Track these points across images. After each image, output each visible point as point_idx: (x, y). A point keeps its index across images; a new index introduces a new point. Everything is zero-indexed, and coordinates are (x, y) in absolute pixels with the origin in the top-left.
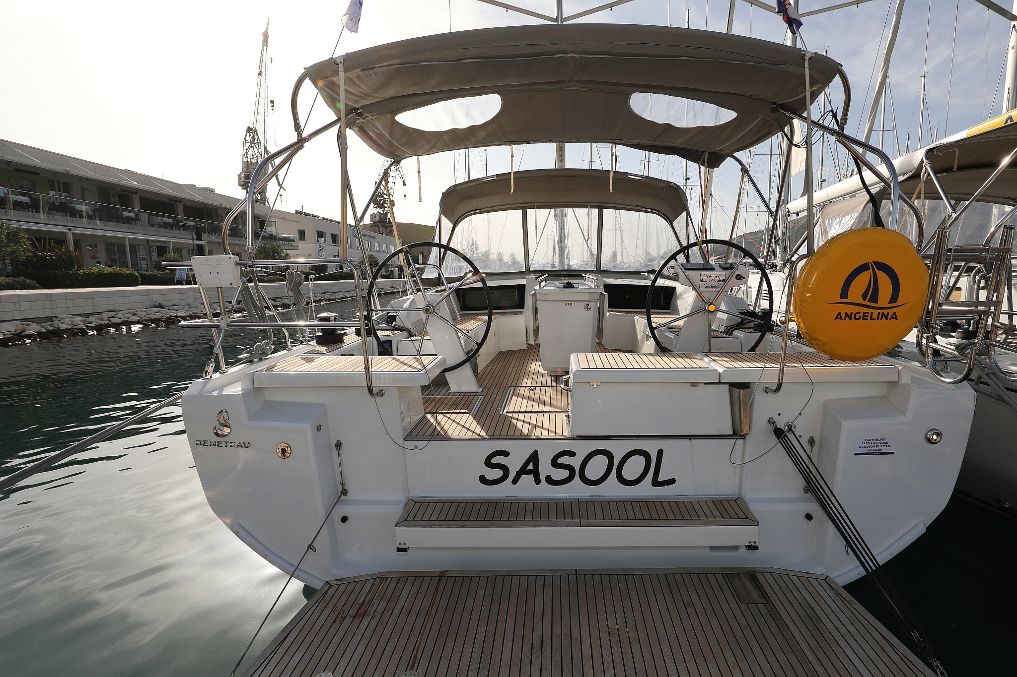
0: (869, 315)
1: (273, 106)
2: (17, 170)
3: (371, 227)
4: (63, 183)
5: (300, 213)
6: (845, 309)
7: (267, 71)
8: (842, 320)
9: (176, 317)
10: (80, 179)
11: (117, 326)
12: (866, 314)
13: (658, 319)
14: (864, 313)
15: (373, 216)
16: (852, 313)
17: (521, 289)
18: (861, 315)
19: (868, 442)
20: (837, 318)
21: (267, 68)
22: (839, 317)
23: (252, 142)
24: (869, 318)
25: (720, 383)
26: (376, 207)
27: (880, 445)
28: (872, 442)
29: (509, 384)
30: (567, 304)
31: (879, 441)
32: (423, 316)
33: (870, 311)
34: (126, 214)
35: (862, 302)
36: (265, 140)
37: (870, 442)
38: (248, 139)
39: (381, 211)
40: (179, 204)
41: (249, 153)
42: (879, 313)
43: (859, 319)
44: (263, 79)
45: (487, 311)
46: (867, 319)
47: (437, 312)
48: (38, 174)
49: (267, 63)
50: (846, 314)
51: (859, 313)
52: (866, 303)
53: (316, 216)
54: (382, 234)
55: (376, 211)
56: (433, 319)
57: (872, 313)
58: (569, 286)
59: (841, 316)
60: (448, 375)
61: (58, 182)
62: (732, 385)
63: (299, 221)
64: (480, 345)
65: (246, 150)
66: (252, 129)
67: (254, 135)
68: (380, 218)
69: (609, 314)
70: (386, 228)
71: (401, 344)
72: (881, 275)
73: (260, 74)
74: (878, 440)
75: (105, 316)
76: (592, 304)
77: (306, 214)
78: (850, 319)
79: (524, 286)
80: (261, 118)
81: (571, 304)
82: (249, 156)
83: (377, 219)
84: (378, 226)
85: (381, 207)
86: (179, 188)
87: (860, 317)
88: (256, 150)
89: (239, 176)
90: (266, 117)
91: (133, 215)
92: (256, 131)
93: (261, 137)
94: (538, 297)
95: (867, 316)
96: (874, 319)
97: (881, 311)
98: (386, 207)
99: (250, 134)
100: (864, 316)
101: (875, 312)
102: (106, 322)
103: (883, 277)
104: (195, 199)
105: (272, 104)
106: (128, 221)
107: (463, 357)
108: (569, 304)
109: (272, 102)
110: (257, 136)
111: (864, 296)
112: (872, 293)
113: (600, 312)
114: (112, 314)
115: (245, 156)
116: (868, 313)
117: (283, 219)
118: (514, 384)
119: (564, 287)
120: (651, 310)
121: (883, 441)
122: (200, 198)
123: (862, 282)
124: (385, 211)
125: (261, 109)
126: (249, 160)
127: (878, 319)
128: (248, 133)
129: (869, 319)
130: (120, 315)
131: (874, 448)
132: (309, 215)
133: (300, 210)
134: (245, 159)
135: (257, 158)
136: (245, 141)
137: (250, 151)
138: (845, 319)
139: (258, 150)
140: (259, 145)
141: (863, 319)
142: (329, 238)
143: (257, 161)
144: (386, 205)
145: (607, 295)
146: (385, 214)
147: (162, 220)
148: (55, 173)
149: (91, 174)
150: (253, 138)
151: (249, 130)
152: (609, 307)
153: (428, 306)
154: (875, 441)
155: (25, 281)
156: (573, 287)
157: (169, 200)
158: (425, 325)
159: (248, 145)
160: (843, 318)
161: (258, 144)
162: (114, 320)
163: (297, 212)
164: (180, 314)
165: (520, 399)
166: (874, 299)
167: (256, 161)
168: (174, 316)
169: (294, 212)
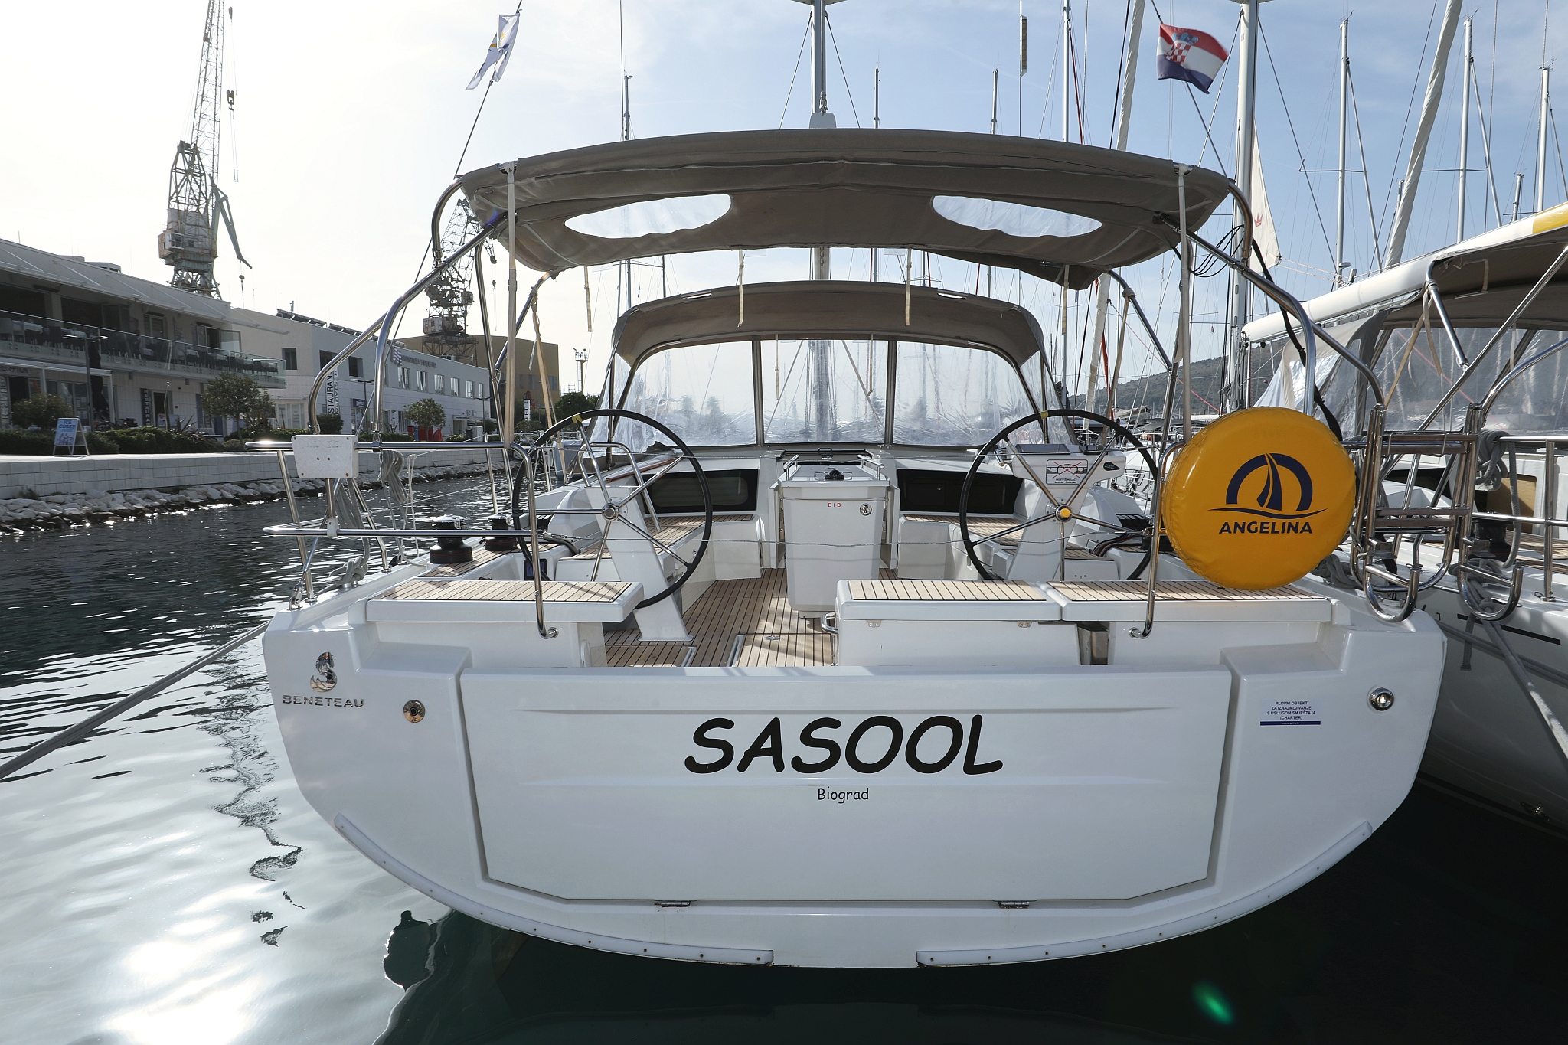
0: (1270, 526)
1: (231, 103)
3: (424, 343)
5: (287, 315)
6: (1233, 518)
7: (220, 32)
8: (1230, 532)
9: (62, 516)
12: (1265, 525)
13: (981, 530)
14: (1262, 524)
15: (429, 323)
16: (1244, 523)
17: (751, 476)
18: (1259, 526)
19: (1281, 706)
20: (1222, 530)
21: (220, 27)
22: (1225, 528)
23: (188, 172)
24: (1270, 530)
25: (1061, 622)
26: (436, 304)
27: (1299, 711)
28: (1287, 706)
29: (737, 629)
30: (833, 505)
31: (1297, 706)
32: (602, 521)
33: (1271, 520)
35: (1258, 508)
36: (215, 168)
37: (1284, 706)
38: (181, 165)
39: (446, 312)
40: (53, 295)
41: (182, 194)
42: (1284, 524)
43: (1256, 531)
44: (212, 50)
45: (704, 514)
46: (1267, 532)
47: (623, 515)
49: (221, 19)
50: (1236, 525)
51: (1256, 523)
52: (1264, 509)
53: (319, 322)
54: (449, 358)
55: (436, 312)
56: (617, 526)
57: (1274, 524)
58: (836, 476)
59: (1228, 527)
60: (641, 616)
62: (1080, 625)
63: (287, 333)
64: (691, 568)
65: (177, 187)
66: (188, 146)
67: (193, 159)
68: (443, 327)
69: (901, 520)
70: (456, 346)
71: (560, 565)
72: (1284, 473)
73: (206, 39)
74: (1296, 703)
76: (873, 505)
77: (299, 318)
78: (1243, 532)
79: (756, 471)
80: (206, 126)
81: (839, 505)
82: (182, 200)
83: (437, 328)
84: (438, 342)
85: (446, 304)
86: (55, 263)
87: (1256, 528)
88: (195, 187)
89: (161, 238)
90: (217, 123)
92: (196, 151)
93: (206, 162)
94: (785, 493)
95: (1268, 528)
96: (1278, 532)
97: (1287, 521)
98: (455, 305)
99: (184, 156)
100: (1262, 527)
101: (1279, 523)
103: (1287, 476)
104: (88, 286)
105: (230, 99)
107: (663, 587)
108: (836, 505)
110: (199, 159)
111: (1261, 500)
112: (1272, 497)
113: (886, 518)
115: (174, 200)
116: (1268, 523)
117: (256, 327)
118: (744, 630)
119: (828, 478)
120: (968, 515)
121: (1303, 706)
122: (95, 285)
123: (1257, 480)
124: (454, 313)
126: (182, 207)
127: (1283, 532)
128: (180, 155)
129: (1270, 532)
131: (1288, 715)
132: (304, 319)
133: (288, 309)
134: (174, 205)
135: (198, 203)
136: (174, 170)
137: (183, 190)
138: (1235, 532)
139: (199, 187)
140: (203, 178)
141: (1262, 532)
143: (198, 209)
144: (455, 301)
145: (898, 492)
146: (452, 319)
147: (22, 326)
150: (191, 163)
151: (183, 147)
152: (902, 509)
153: (610, 506)
154: (1291, 706)
156: (842, 478)
157: (36, 286)
158: (604, 537)
159: (180, 177)
160: (1232, 530)
161: (201, 177)
163: (283, 314)
164: (69, 511)
165: (756, 649)
166: (1276, 503)
167: (195, 209)
168: (59, 515)
169: (274, 313)
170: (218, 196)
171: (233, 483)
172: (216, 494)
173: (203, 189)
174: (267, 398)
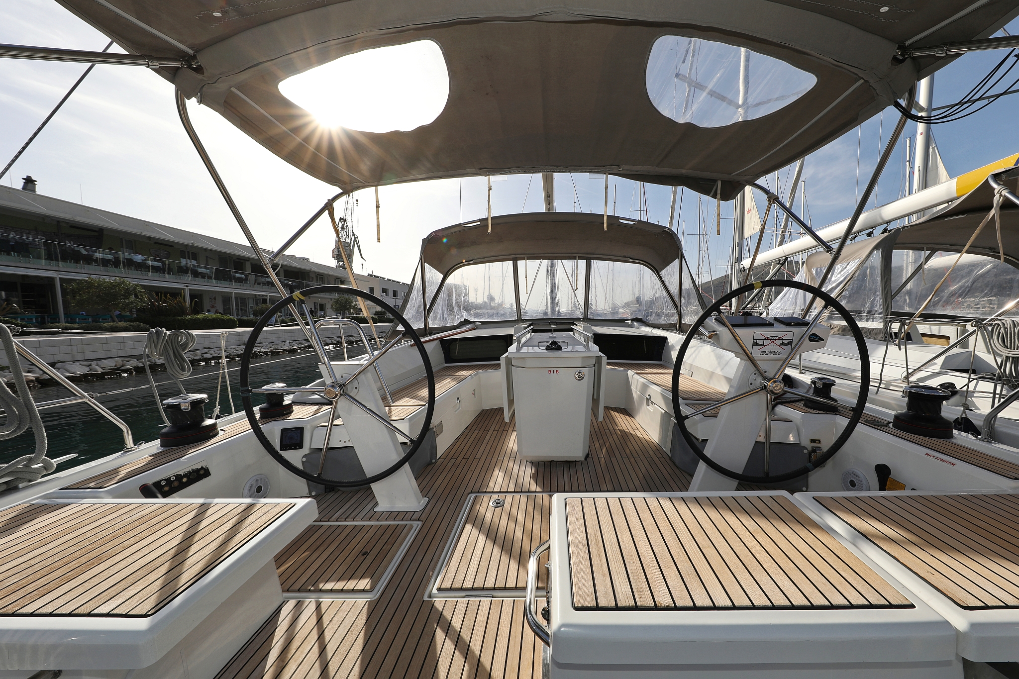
2: (155, 243)
4: (192, 253)
5: (371, 276)
10: (206, 250)
11: (207, 360)
34: (238, 275)
36: (353, 227)
48: (173, 246)
53: (383, 278)
61: (188, 252)
63: (370, 282)
75: (199, 352)
77: (375, 276)
80: (349, 212)
88: (345, 233)
89: (333, 251)
90: (352, 210)
91: (243, 276)
92: (345, 221)
93: (349, 224)
102: (198, 358)
104: (291, 265)
106: (239, 280)
109: (357, 201)
114: (206, 351)
115: (337, 238)
122: (295, 265)
125: (350, 206)
130: (212, 352)
132: (378, 277)
133: (371, 273)
135: (347, 239)
142: (391, 293)
147: (266, 280)
148: (186, 246)
149: (213, 247)
150: (343, 225)
155: (140, 325)
161: (347, 230)
162: (206, 356)
163: (369, 275)
167: (344, 240)
169: (367, 275)
170: (354, 237)
171: (337, 337)
172: (329, 342)
173: (348, 233)
174: (356, 305)
